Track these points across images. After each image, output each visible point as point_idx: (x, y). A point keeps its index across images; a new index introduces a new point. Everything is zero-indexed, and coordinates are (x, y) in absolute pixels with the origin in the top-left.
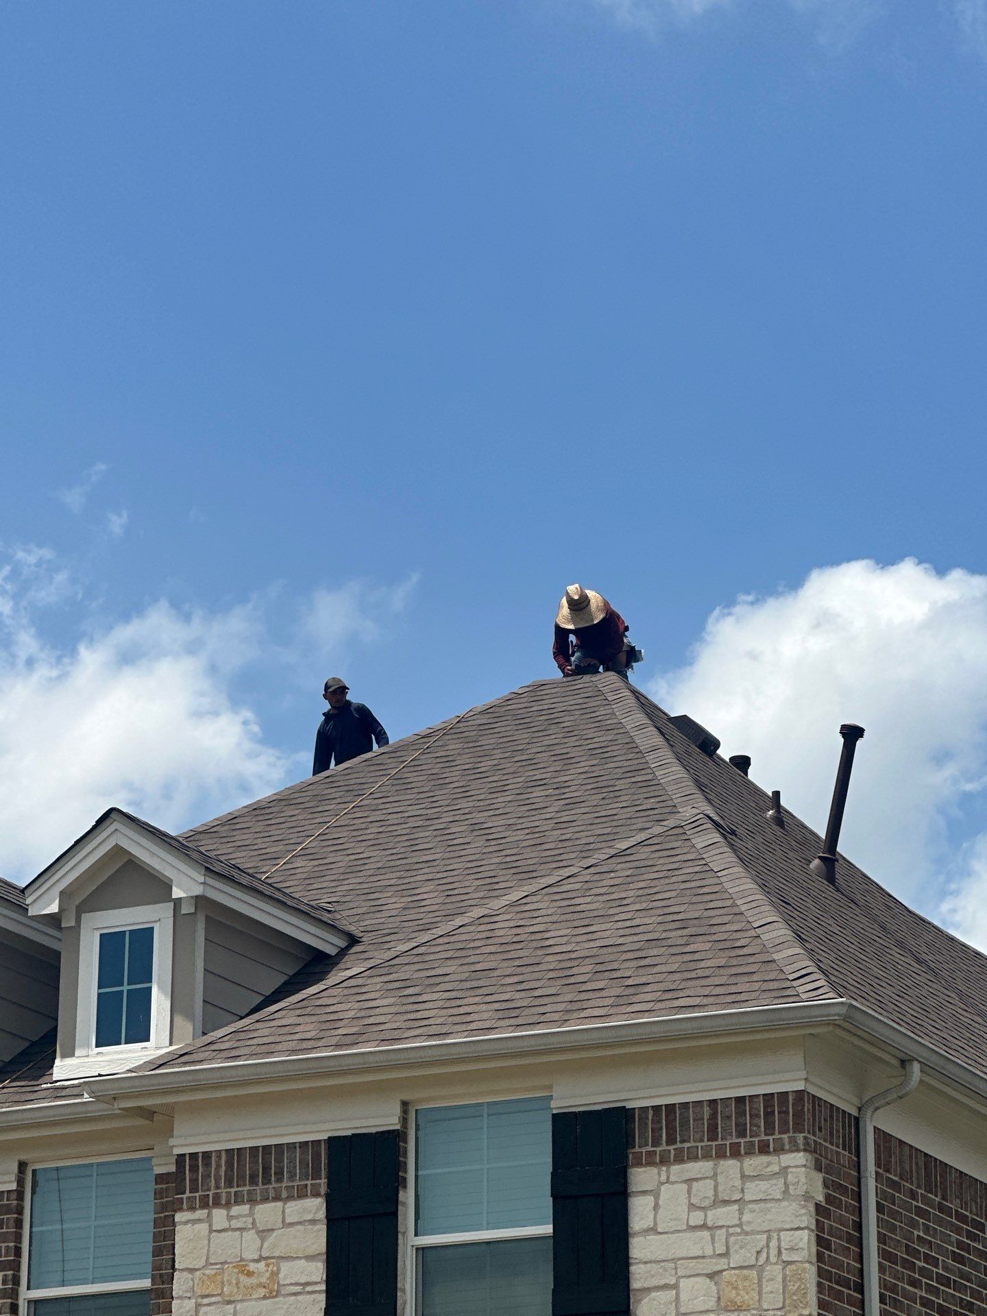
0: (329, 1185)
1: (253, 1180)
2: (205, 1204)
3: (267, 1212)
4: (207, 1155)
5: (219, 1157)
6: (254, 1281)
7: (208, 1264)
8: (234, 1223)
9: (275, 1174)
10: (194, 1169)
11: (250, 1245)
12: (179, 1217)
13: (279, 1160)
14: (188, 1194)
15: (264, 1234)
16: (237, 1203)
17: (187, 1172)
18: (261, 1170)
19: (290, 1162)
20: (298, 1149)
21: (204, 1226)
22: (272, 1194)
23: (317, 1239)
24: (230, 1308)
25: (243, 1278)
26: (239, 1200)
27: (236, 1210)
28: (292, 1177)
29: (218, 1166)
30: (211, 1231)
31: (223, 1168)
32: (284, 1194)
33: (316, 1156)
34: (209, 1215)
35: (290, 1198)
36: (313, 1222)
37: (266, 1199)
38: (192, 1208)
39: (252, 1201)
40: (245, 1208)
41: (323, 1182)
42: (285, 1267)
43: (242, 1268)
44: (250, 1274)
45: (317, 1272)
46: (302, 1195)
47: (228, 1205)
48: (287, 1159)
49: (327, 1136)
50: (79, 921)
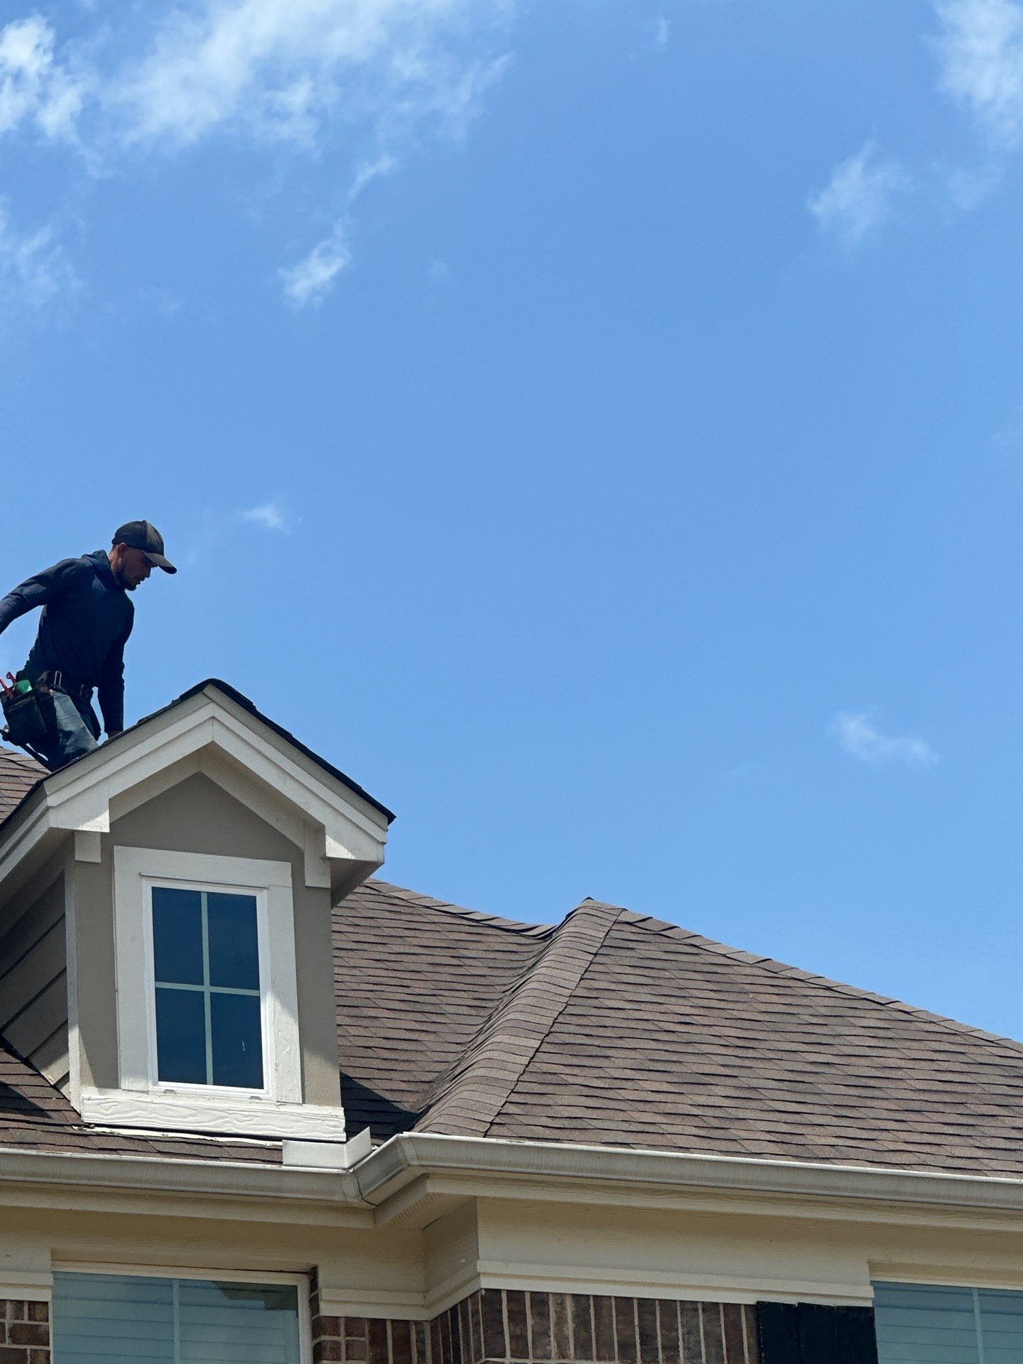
1: (626, 1351)
4: (540, 1299)
5: (561, 1305)
9: (664, 1347)
10: (517, 1317)
13: (669, 1327)
17: (505, 1320)
18: (637, 1337)
19: (688, 1333)
20: (700, 1311)
28: (693, 1358)
31: (570, 1326)
33: (734, 1329)
48: (683, 1326)
49: (751, 1299)
50: (108, 855)
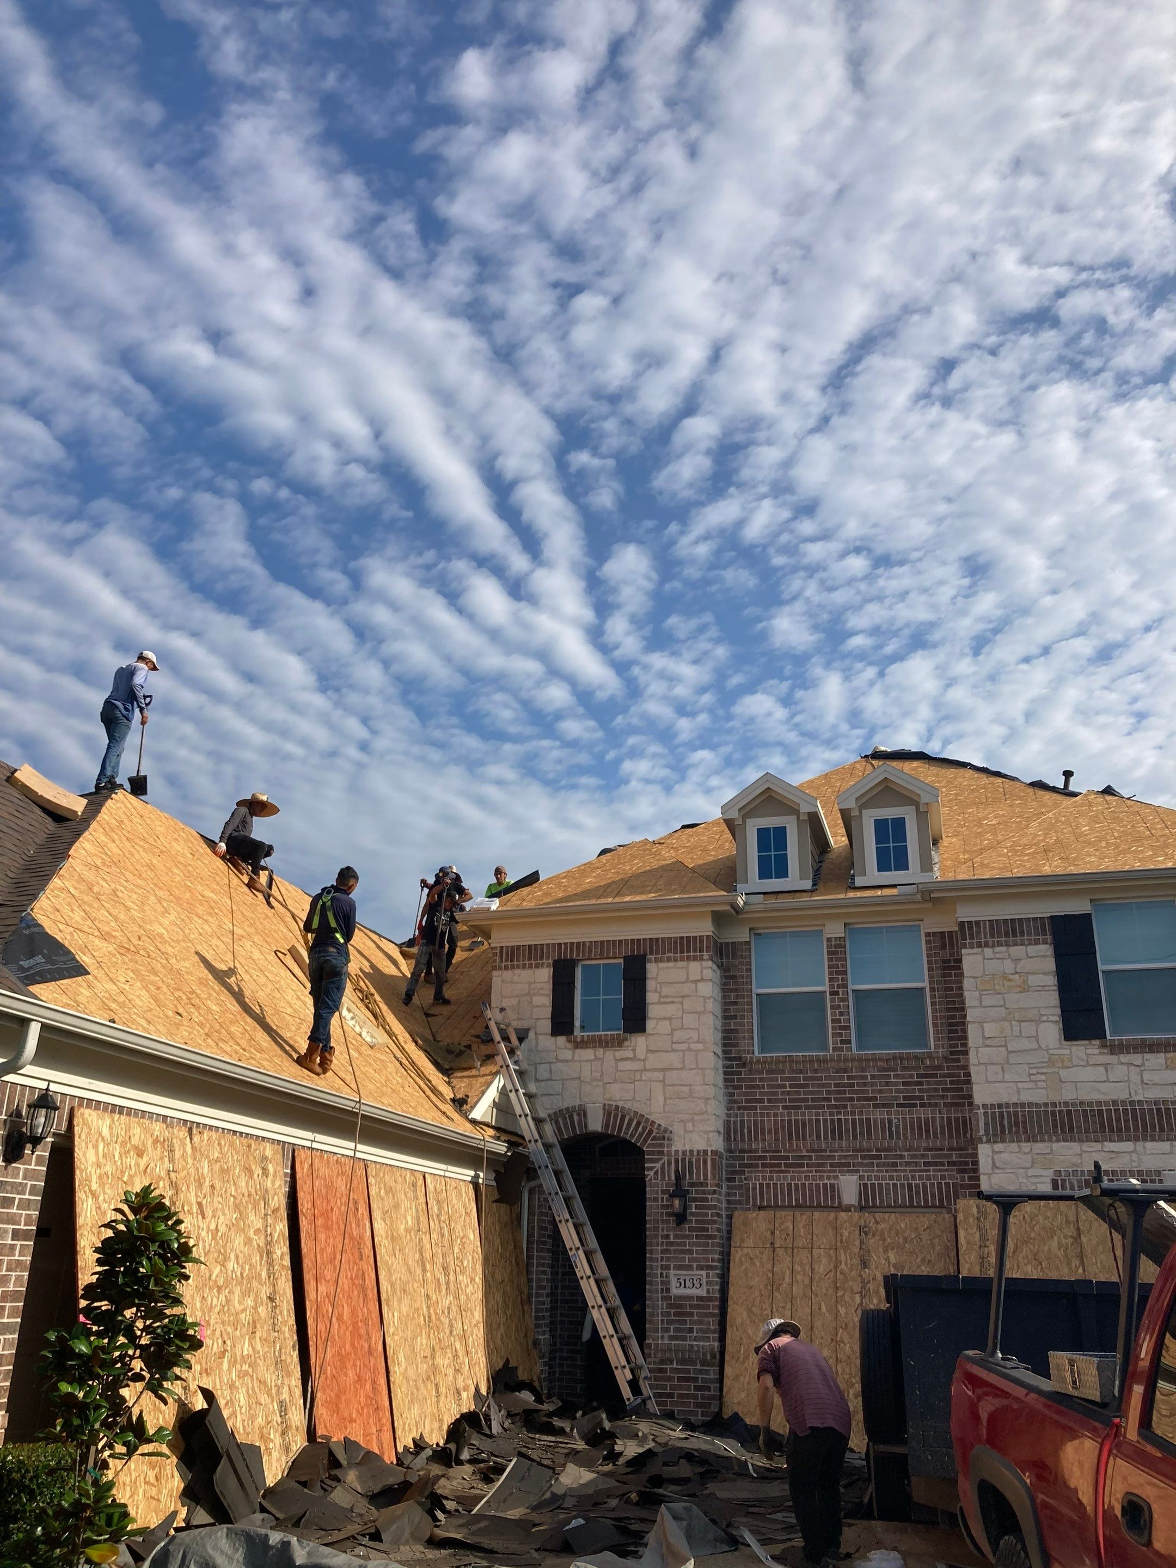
0: (1054, 938)
1: (1007, 935)
2: (979, 945)
3: (1017, 951)
4: (977, 923)
5: (985, 923)
6: (1013, 984)
7: (984, 975)
8: (997, 956)
9: (1019, 932)
10: (970, 928)
11: (1009, 966)
12: (964, 951)
13: (1021, 926)
14: (968, 941)
15: (1016, 961)
16: (998, 946)
17: (967, 930)
18: (1010, 930)
19: (1028, 927)
20: (1032, 921)
21: (979, 958)
22: (1019, 942)
23: (1051, 965)
24: (1000, 996)
25: (1007, 983)
26: (1000, 944)
27: (997, 949)
28: (1029, 934)
29: (985, 928)
30: (984, 959)
31: (988, 929)
32: (1026, 942)
33: (1043, 925)
34: (983, 951)
35: (1030, 944)
36: (1043, 956)
37: (1016, 944)
38: (972, 947)
39: (1007, 945)
40: (1003, 949)
41: (1049, 938)
42: (1031, 977)
43: (1005, 977)
44: (1010, 980)
45: (1052, 981)
46: (1037, 942)
47: (993, 946)
48: (1026, 925)
49: (1049, 915)
50: (861, 813)
